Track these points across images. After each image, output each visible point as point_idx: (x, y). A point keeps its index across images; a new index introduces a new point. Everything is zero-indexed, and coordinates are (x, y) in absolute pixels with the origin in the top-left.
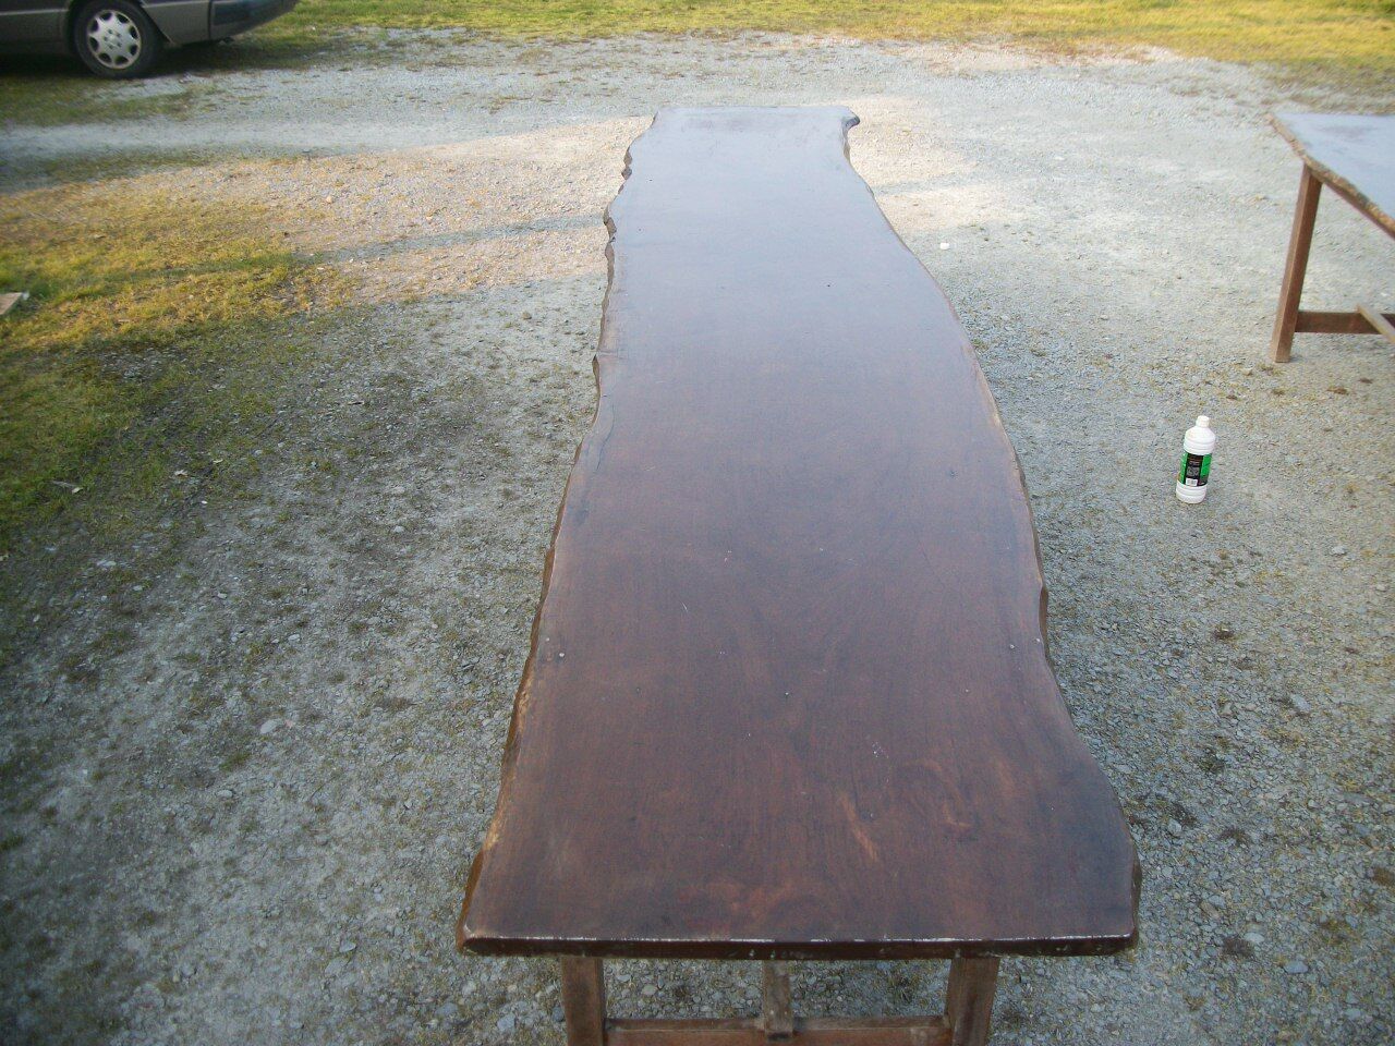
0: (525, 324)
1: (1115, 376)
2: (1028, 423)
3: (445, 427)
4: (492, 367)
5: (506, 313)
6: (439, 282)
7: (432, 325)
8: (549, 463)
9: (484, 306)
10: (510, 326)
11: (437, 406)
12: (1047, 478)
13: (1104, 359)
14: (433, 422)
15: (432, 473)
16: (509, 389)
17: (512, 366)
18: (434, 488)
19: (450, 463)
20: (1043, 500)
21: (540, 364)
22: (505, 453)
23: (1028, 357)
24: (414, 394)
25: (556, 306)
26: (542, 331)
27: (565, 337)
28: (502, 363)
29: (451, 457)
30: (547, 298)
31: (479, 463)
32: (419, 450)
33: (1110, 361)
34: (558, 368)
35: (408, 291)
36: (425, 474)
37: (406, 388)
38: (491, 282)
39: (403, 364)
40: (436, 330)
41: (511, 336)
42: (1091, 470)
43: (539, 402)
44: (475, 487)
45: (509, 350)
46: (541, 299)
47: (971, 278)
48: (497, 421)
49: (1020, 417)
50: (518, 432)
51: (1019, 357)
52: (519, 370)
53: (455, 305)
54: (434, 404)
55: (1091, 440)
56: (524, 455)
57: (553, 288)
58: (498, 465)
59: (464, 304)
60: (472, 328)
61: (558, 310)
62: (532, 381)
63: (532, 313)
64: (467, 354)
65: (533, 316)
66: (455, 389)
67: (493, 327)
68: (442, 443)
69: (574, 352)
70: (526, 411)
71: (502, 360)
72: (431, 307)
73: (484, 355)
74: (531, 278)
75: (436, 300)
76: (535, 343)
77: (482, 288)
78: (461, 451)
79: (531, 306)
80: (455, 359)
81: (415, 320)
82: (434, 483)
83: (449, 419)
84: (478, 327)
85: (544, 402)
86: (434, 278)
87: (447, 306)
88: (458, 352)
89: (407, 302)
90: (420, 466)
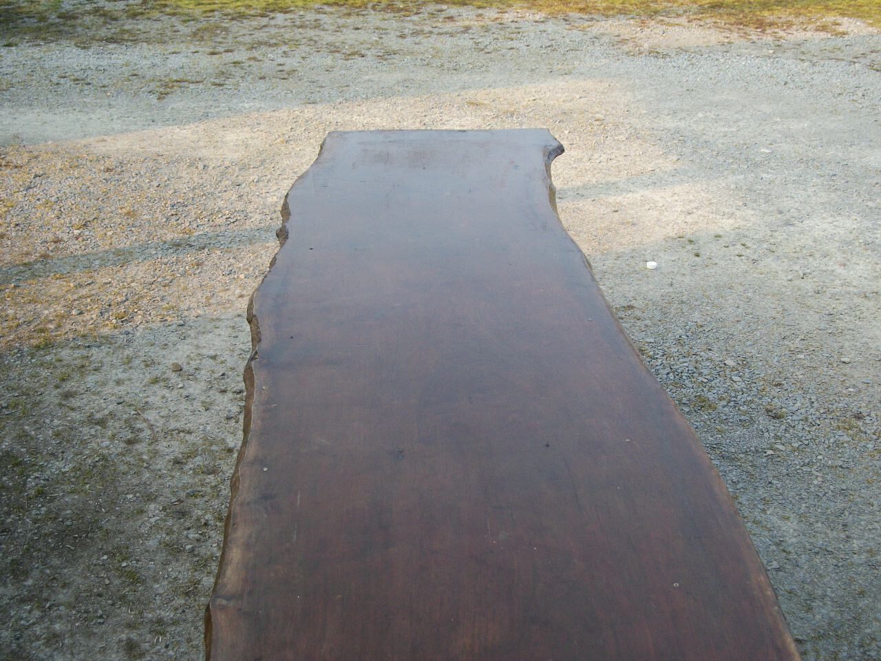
0: (174, 378)
1: (870, 446)
2: (774, 519)
3: (62, 535)
4: (129, 442)
5: (153, 363)
6: (80, 318)
7: (63, 380)
8: (187, 594)
9: (128, 352)
10: (155, 381)
11: (56, 502)
12: (810, 609)
13: (853, 421)
14: (49, 527)
15: (37, 613)
16: (147, 475)
17: (154, 440)
18: (38, 638)
19: (63, 596)
20: (809, 646)
21: (188, 437)
22: (134, 578)
23: (763, 421)
24: (31, 483)
25: (212, 353)
26: (195, 389)
27: (219, 398)
28: (142, 435)
29: (64, 586)
30: (202, 340)
31: (100, 595)
32: (26, 574)
33: (860, 423)
34: (209, 441)
35: (42, 331)
36: (28, 614)
37: (22, 474)
38: (138, 319)
39: (23, 437)
40: (68, 386)
41: (156, 396)
42: (862, 594)
43: (183, 495)
44: (90, 635)
45: (151, 415)
46: (195, 342)
47: (685, 308)
48: (128, 526)
49: (764, 511)
50: (152, 543)
51: (752, 421)
52: (162, 446)
53: (94, 351)
54: (52, 500)
55: (856, 544)
56: (156, 581)
57: (209, 327)
58: (123, 598)
59: (105, 349)
60: (111, 384)
61: (214, 357)
62: (177, 462)
63: (182, 362)
64: (102, 423)
65: (185, 368)
66: (82, 474)
67: (135, 384)
68: (56, 562)
69: (228, 418)
70: (164, 509)
71: (141, 430)
72: (65, 353)
73: (122, 422)
74: (186, 313)
75: (72, 345)
76: (184, 405)
77: (128, 327)
78: (78, 576)
79: (181, 353)
80: (85, 430)
81: (44, 373)
82: (38, 629)
83: (68, 523)
84: (119, 382)
85: (188, 495)
86: (74, 312)
87: (84, 352)
88: (91, 421)
89: (38, 347)
90: (23, 601)
